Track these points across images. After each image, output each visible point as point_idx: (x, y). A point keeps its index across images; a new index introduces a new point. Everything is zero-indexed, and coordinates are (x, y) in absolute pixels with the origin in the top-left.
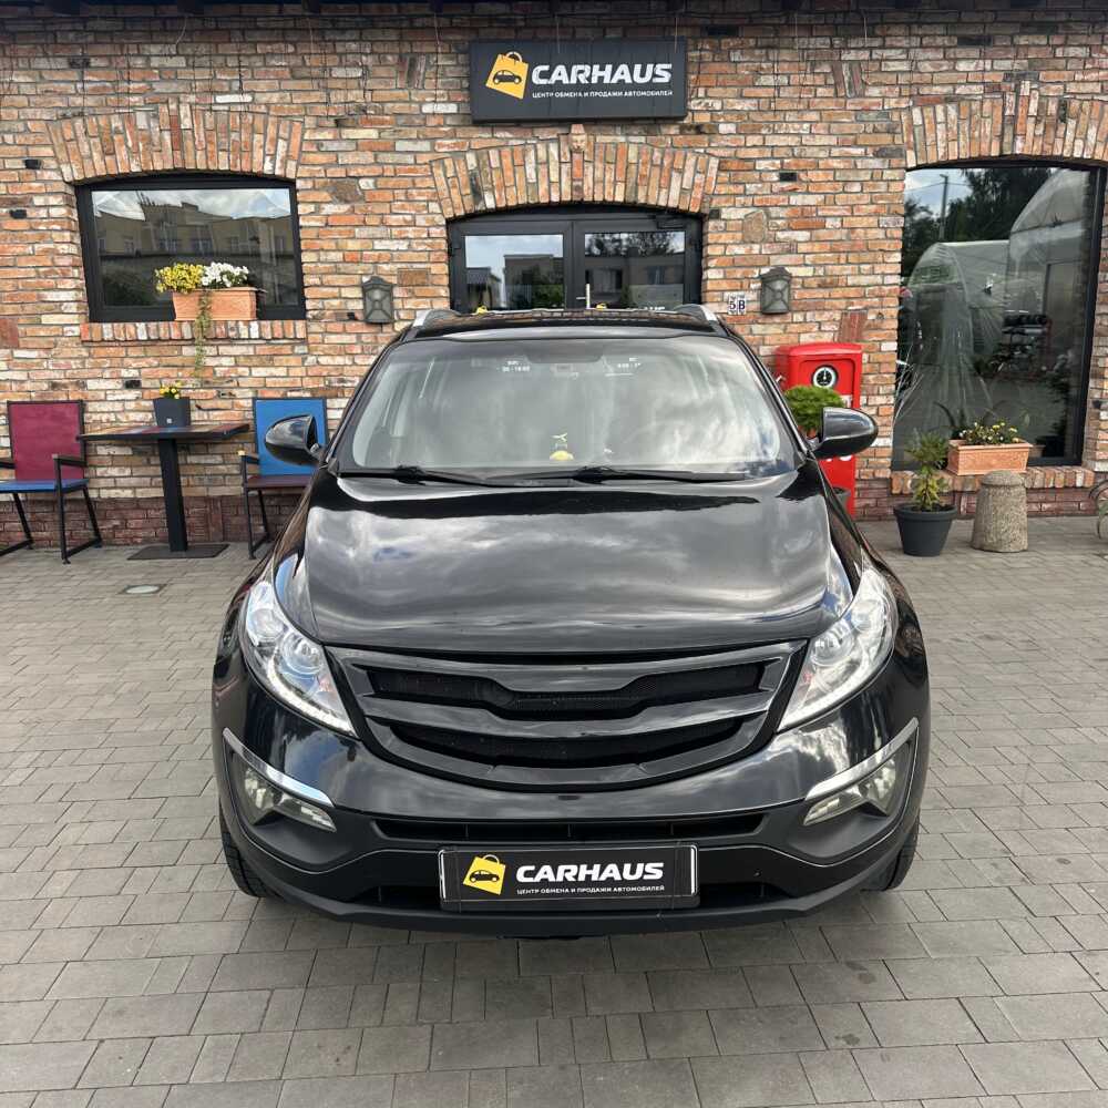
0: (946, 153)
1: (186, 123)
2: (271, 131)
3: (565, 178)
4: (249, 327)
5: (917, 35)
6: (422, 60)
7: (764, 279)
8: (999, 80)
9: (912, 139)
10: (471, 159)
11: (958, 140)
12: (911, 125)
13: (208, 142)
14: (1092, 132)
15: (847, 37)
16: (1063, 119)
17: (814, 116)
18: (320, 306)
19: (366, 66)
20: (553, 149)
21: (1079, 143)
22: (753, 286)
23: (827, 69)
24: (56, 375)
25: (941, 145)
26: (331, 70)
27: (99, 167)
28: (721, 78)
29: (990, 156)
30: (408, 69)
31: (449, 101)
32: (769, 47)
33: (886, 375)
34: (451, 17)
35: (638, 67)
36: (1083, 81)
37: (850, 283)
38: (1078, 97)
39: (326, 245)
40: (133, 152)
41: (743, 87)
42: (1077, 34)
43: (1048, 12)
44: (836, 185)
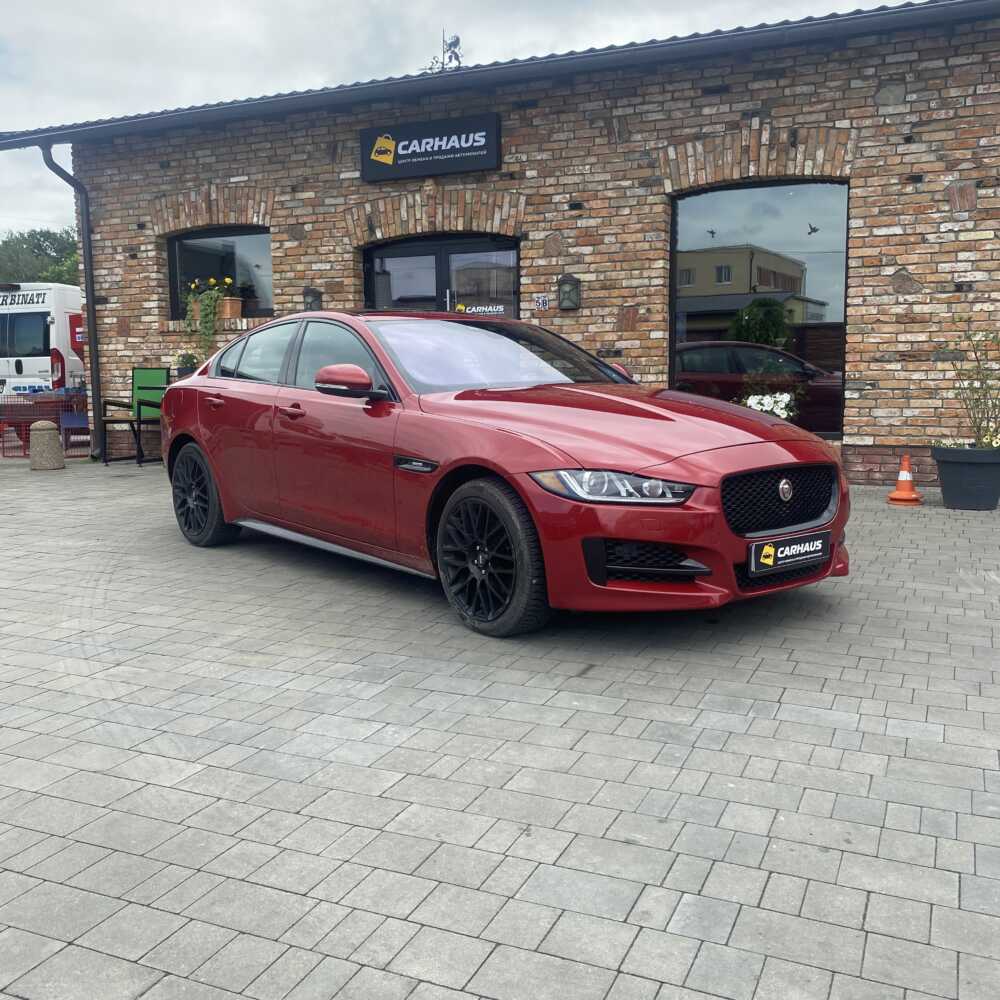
0: (696, 180)
1: (214, 196)
2: (257, 197)
3: (424, 216)
4: (242, 322)
5: (668, 92)
6: (340, 145)
7: (560, 283)
8: (738, 119)
9: (668, 170)
10: (368, 207)
11: (705, 168)
12: (667, 160)
13: (225, 206)
14: (820, 154)
15: (616, 99)
16: (794, 145)
17: (593, 160)
18: (281, 308)
19: (309, 152)
20: (418, 197)
21: (809, 163)
22: (553, 289)
23: (602, 124)
24: (146, 353)
25: (692, 173)
26: (289, 155)
27: (172, 226)
28: (527, 139)
29: (733, 180)
30: (332, 151)
31: (356, 170)
32: (559, 112)
33: (656, 358)
34: (357, 115)
35: (464, 136)
36: (810, 113)
37: (624, 285)
38: (806, 126)
39: (287, 268)
40: (188, 216)
41: (542, 143)
42: (802, 75)
43: (777, 60)
44: (611, 210)
